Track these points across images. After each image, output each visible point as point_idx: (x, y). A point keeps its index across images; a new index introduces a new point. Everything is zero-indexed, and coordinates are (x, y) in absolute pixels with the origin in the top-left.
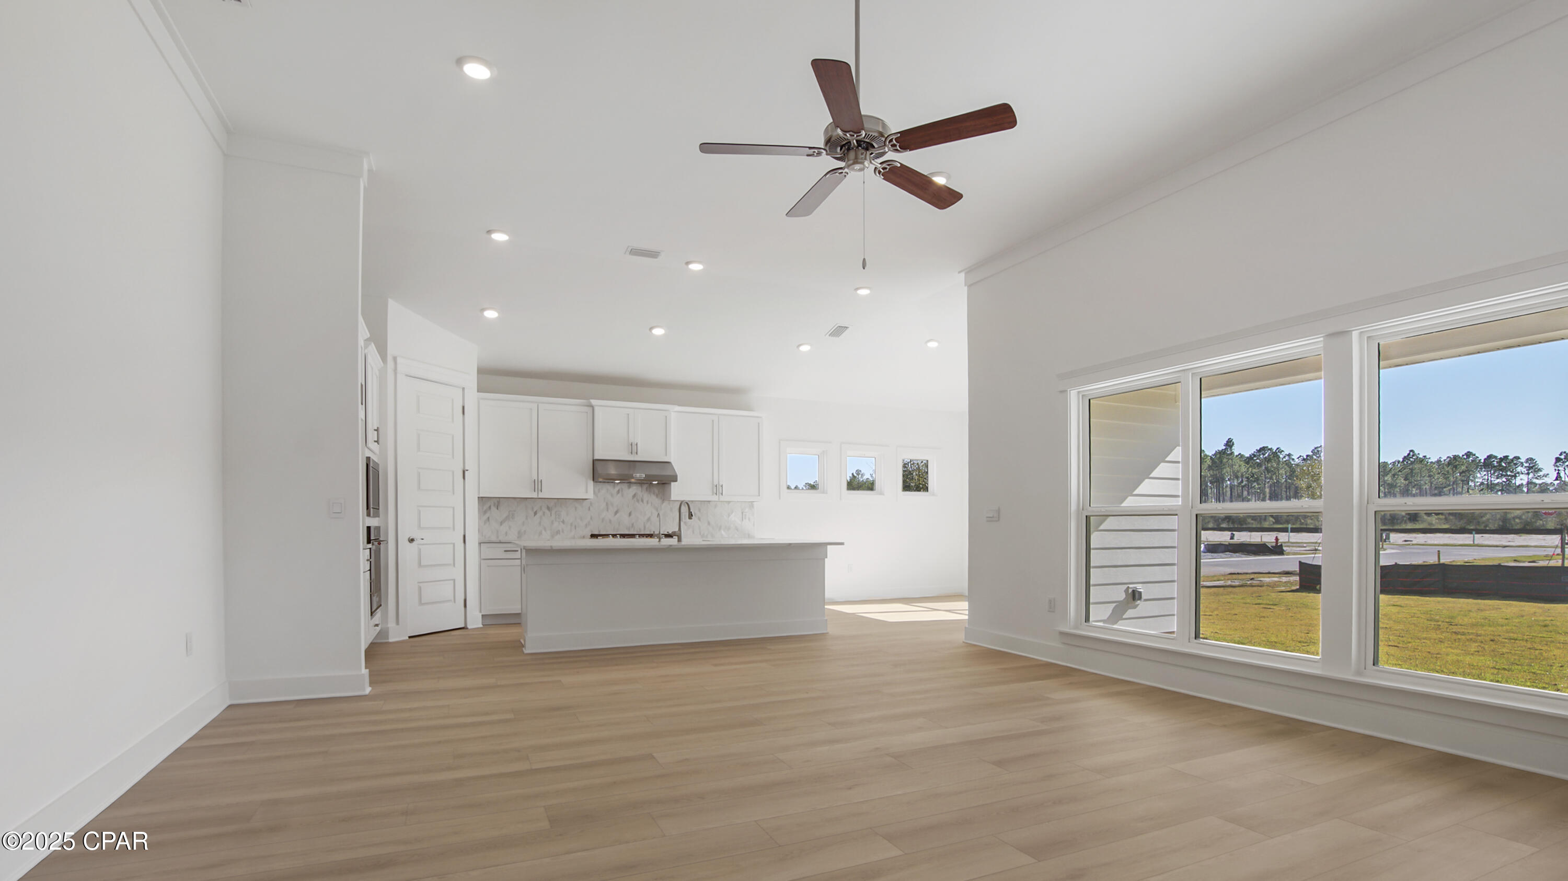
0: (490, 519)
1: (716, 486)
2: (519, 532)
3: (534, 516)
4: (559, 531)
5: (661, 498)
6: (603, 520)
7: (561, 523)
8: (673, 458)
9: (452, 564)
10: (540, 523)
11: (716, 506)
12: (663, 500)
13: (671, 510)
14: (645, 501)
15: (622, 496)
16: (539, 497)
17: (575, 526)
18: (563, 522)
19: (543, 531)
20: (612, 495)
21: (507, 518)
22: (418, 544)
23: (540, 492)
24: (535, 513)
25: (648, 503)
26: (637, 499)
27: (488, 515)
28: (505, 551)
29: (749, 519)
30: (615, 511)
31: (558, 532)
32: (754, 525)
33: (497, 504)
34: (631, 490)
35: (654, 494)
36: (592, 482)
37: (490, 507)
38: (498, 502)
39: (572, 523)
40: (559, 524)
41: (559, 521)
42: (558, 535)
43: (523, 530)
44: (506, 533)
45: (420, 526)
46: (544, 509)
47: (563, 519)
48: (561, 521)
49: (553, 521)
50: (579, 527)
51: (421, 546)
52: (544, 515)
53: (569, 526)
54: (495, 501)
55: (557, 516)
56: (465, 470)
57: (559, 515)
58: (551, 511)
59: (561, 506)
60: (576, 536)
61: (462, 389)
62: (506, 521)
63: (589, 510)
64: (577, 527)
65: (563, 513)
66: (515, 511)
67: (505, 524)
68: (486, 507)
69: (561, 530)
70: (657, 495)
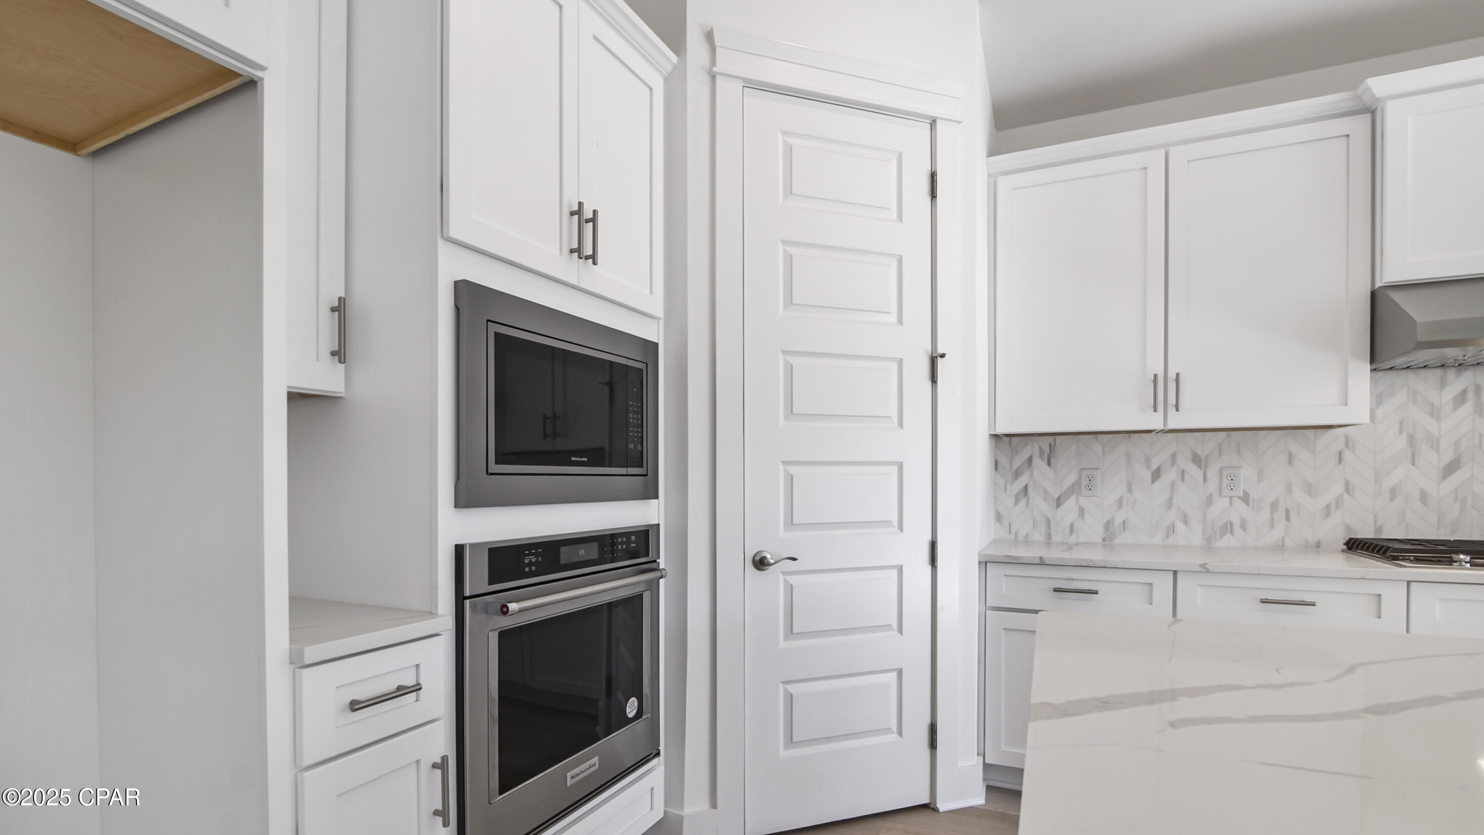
0: (1030, 489)
2: (1108, 525)
3: (1153, 482)
4: (1231, 524)
6: (1393, 493)
9: (895, 625)
10: (1170, 503)
16: (1171, 426)
17: (1287, 512)
18: (1245, 498)
19: (1180, 525)
21: (1075, 488)
22: (784, 573)
23: (1171, 410)
24: (1156, 475)
27: (1023, 480)
28: (1056, 590)
31: (1227, 528)
33: (1047, 450)
36: (1367, 366)
37: (1030, 460)
38: (1050, 445)
39: (1277, 500)
40: (1231, 503)
41: (1231, 497)
42: (1229, 534)
43: (1118, 521)
44: (1072, 526)
45: (790, 523)
46: (1184, 462)
47: (1244, 491)
48: (1238, 497)
49: (1211, 495)
50: (1298, 514)
51: (792, 579)
52: (1183, 480)
53: (1266, 512)
54: (1045, 443)
55: (1226, 482)
56: (936, 357)
57: (1232, 479)
58: (1206, 467)
59: (1239, 453)
60: (1288, 542)
61: (930, 125)
62: (1073, 495)
63: (1340, 462)
64: (1293, 516)
65: (1247, 474)
66: (1097, 469)
67: (1070, 503)
68: (1019, 460)
69: (1236, 522)
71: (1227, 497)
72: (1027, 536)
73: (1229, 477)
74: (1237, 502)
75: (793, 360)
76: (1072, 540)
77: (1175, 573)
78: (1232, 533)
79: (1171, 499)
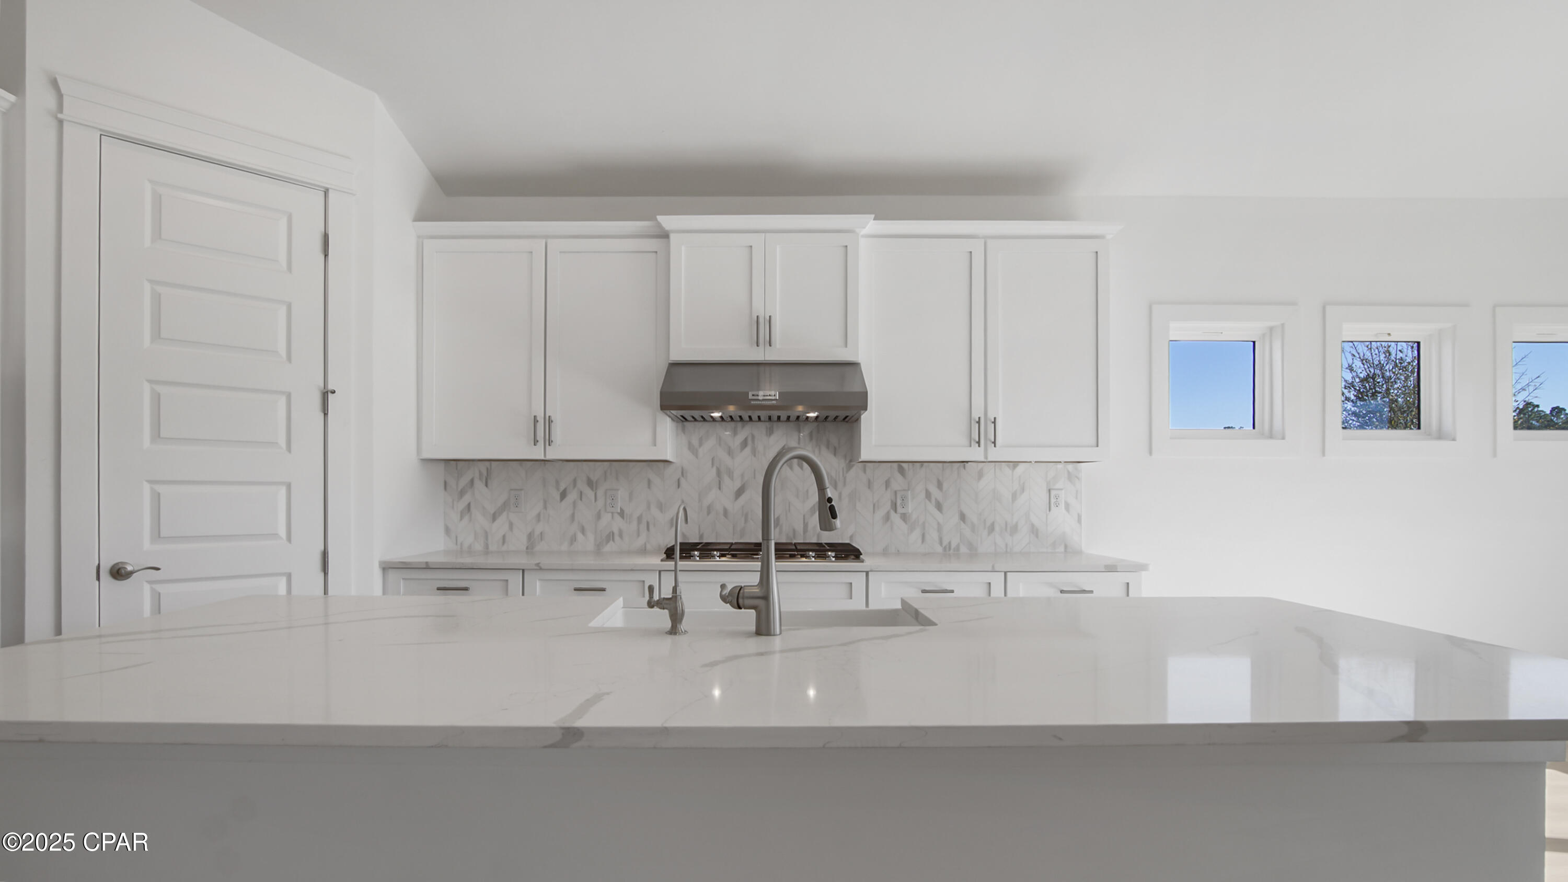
0: (473, 507)
1: (979, 422)
2: (530, 536)
3: (561, 501)
4: (613, 534)
5: (845, 457)
6: (709, 510)
7: (617, 516)
8: (861, 357)
10: (573, 519)
11: (980, 475)
12: (851, 461)
13: (870, 485)
17: (648, 523)
18: (622, 514)
20: (730, 452)
21: (505, 507)
22: (150, 582)
23: (554, 447)
24: (563, 495)
27: (467, 498)
28: (439, 589)
29: (1067, 507)
30: (736, 489)
31: (610, 537)
32: (1079, 521)
33: (485, 473)
34: (774, 438)
35: (828, 447)
36: (670, 419)
37: (472, 482)
38: (487, 469)
39: (641, 515)
40: (613, 517)
41: (613, 513)
42: (611, 542)
43: (537, 532)
44: (504, 537)
45: (157, 535)
46: (582, 486)
47: (621, 508)
48: (617, 513)
49: (600, 511)
50: (654, 525)
51: (159, 588)
52: (581, 499)
53: (635, 523)
54: (483, 467)
55: (609, 501)
56: (327, 392)
57: (613, 499)
58: (596, 489)
59: (617, 479)
60: (648, 547)
61: (324, 192)
62: (504, 511)
63: (679, 487)
64: (651, 527)
65: (622, 494)
66: (521, 490)
67: (502, 519)
68: (464, 481)
69: (616, 532)
70: (835, 448)
71: (610, 512)
72: (470, 547)
73: (611, 497)
74: (617, 517)
75: (159, 388)
76: (504, 548)
77: (523, 571)
78: (613, 540)
79: (573, 515)
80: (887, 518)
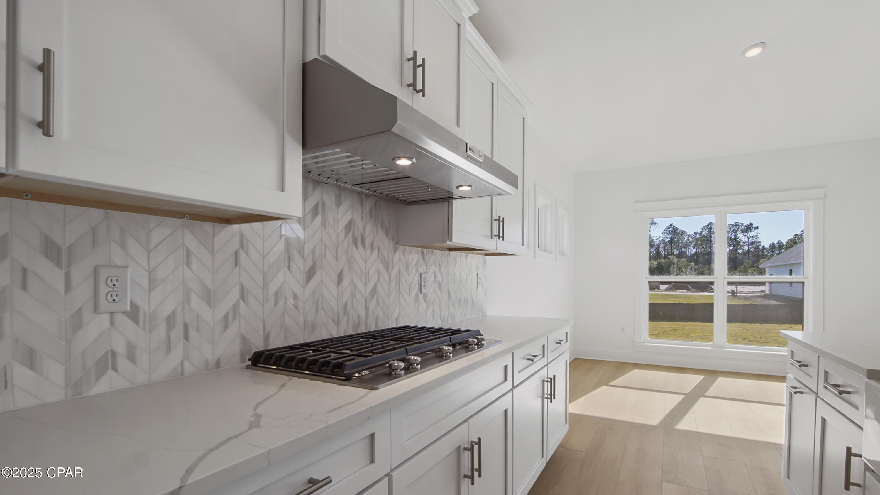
1: (498, 220)
4: (114, 354)
5: (393, 239)
6: (276, 298)
13: (407, 267)
14: (368, 242)
15: (324, 224)
17: (186, 327)
18: (134, 313)
25: (372, 248)
26: (354, 235)
29: (483, 285)
31: (108, 362)
32: (486, 295)
39: (174, 313)
40: (111, 322)
41: (112, 314)
42: (110, 371)
47: (132, 303)
48: (123, 313)
49: (79, 313)
50: (198, 330)
53: (161, 331)
55: (104, 290)
57: (114, 285)
58: (69, 264)
59: (123, 243)
60: (188, 367)
63: (236, 265)
64: (192, 333)
65: (136, 276)
69: (121, 348)
70: (387, 230)
71: (106, 313)
73: (109, 280)
74: (121, 319)
78: (115, 369)
80: (417, 299)
